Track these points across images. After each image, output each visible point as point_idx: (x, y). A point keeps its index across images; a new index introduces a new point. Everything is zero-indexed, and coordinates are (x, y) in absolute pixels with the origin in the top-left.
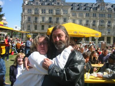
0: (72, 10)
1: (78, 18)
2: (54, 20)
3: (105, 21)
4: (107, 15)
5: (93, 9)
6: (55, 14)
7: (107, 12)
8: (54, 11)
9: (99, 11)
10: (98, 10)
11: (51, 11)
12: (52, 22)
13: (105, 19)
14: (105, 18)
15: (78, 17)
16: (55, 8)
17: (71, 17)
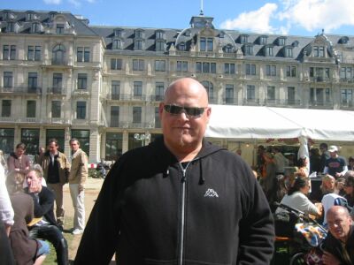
0: (109, 50)
1: (129, 77)
2: (44, 83)
3: (215, 84)
4: (220, 68)
5: (177, 47)
6: (47, 63)
7: (222, 57)
8: (46, 52)
9: (197, 53)
10: (193, 50)
11: (34, 52)
12: (38, 90)
13: (215, 80)
14: (214, 75)
15: (128, 73)
16: (47, 42)
17: (106, 72)
